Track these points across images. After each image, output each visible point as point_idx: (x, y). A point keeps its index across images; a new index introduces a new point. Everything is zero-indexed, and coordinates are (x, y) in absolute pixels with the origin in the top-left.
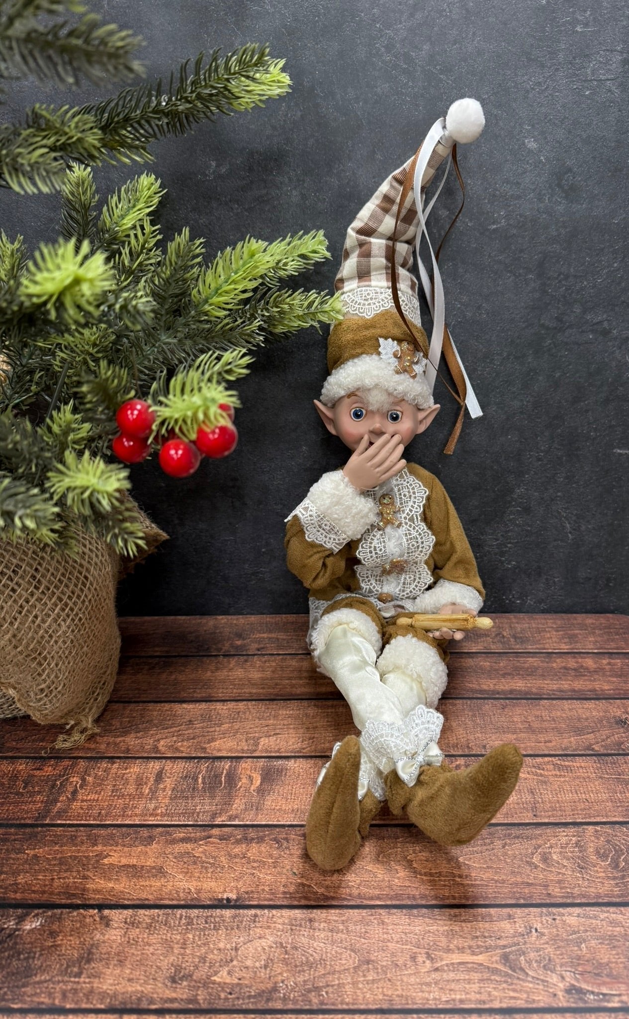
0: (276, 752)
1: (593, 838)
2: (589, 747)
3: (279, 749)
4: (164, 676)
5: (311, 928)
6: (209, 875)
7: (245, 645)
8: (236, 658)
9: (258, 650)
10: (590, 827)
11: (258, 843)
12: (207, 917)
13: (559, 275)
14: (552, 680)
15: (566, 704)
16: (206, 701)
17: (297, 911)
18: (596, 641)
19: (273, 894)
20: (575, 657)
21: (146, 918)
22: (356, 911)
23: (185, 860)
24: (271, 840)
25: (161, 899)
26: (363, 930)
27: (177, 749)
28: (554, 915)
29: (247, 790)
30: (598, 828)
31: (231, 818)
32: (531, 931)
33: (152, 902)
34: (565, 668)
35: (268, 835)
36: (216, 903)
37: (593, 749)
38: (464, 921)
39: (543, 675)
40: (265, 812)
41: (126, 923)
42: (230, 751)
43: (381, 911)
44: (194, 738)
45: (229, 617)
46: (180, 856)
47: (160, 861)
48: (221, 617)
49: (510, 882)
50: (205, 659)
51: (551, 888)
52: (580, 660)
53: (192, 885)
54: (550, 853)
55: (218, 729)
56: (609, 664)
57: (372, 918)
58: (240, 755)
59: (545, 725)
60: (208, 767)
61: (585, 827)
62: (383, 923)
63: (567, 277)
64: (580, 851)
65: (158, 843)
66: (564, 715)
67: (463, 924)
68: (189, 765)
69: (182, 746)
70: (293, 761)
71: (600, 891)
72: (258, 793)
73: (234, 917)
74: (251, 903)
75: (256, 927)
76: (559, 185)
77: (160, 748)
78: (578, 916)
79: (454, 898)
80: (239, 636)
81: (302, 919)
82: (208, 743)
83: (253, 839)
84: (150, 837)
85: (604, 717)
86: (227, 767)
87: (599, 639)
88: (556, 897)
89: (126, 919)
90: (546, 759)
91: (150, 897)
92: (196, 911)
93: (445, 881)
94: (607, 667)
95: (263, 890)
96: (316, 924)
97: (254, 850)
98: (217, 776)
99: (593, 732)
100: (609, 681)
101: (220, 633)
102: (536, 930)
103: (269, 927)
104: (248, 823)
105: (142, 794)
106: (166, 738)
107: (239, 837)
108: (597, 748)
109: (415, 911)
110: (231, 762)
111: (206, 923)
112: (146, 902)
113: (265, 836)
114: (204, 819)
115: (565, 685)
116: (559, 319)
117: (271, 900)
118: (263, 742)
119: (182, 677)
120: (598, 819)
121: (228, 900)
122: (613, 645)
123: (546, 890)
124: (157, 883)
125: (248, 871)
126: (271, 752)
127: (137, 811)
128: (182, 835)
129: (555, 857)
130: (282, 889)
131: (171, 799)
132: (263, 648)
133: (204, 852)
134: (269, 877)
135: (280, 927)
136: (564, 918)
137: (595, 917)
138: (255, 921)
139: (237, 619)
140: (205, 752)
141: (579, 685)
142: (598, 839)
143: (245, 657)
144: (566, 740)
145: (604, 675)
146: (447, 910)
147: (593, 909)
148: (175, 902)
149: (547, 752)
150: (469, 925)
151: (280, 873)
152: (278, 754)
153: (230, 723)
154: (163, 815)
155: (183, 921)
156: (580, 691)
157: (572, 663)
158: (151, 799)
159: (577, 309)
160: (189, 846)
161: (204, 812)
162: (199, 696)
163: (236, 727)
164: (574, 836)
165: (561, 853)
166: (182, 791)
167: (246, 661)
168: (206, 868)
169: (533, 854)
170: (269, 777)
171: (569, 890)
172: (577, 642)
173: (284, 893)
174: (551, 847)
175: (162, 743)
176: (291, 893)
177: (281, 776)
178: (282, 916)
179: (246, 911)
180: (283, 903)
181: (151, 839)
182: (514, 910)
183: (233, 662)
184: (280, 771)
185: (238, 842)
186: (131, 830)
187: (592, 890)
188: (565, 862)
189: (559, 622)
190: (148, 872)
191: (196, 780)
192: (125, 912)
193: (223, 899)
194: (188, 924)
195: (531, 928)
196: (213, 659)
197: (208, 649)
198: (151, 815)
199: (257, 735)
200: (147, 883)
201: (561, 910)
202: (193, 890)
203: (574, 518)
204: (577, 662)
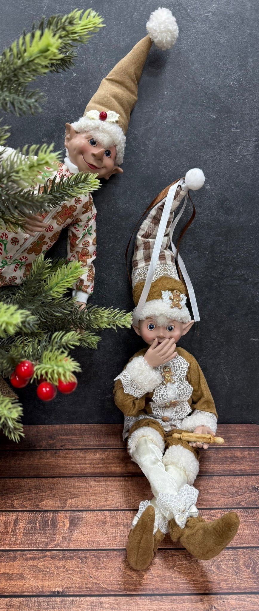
0: (76, 507)
1: (242, 556)
2: (239, 504)
3: (78, 506)
4: (13, 462)
5: (101, 607)
6: (47, 578)
7: (53, 444)
8: (50, 451)
9: (62, 446)
10: (241, 550)
11: (71, 560)
12: (48, 602)
13: (221, 252)
14: (219, 464)
15: (227, 479)
16: (37, 477)
17: (93, 598)
18: (242, 441)
19: (81, 588)
20: (231, 451)
21: (17, 603)
22: (124, 597)
23: (34, 570)
24: (77, 558)
25: (24, 592)
26: (128, 608)
27: (24, 506)
28: (224, 599)
29: (63, 530)
30: (245, 550)
31: (56, 545)
32: (212, 608)
33: (19, 594)
34: (226, 457)
35: (76, 555)
36: (52, 594)
37: (241, 505)
38: (178, 603)
39: (214, 462)
40: (73, 542)
41: (7, 605)
42: (52, 507)
43: (136, 598)
44: (32, 500)
45: (45, 426)
46: (31, 568)
47: (21, 571)
48: (40, 426)
49: (201, 581)
50: (34, 452)
51: (221, 584)
52: (233, 452)
53: (39, 584)
54: (220, 564)
55: (44, 494)
56: (249, 454)
57: (132, 601)
58: (57, 509)
59: (216, 491)
60: (41, 516)
61: (238, 550)
62: (138, 604)
63: (225, 253)
64: (236, 564)
65: (19, 560)
66: (226, 485)
67: (178, 605)
68: (31, 515)
69: (26, 504)
70: (85, 513)
71: (247, 586)
72: (68, 531)
73: (62, 601)
74: (70, 594)
75: (73, 607)
76: (222, 207)
77: (15, 505)
78: (236, 599)
79: (173, 590)
80: (51, 438)
81: (96, 602)
82: (40, 502)
83: (68, 558)
84: (15, 557)
85: (246, 486)
86: (51, 516)
87: (243, 439)
88: (224, 589)
89: (7, 603)
90: (217, 511)
91: (18, 591)
92: (42, 598)
93: (168, 580)
94: (248, 456)
95: (76, 586)
96: (104, 605)
97: (69, 564)
98: (47, 521)
99: (241, 495)
100: (249, 465)
101: (40, 436)
102: (215, 607)
103: (80, 607)
104: (65, 548)
105: (8, 532)
106: (18, 499)
107: (60, 556)
108: (243, 504)
109: (153, 598)
110: (53, 513)
111: (48, 605)
112: (16, 594)
113: (74, 556)
114: (41, 547)
115: (226, 467)
116: (221, 274)
117: (80, 592)
118: (69, 501)
119: (22, 463)
120: (244, 545)
121: (58, 592)
122: (250, 443)
123: (219, 585)
124: (21, 583)
125: (67, 576)
126: (73, 507)
127: (7, 542)
128: (31, 556)
129: (223, 567)
130: (85, 586)
131: (23, 535)
132: (64, 445)
133: (43, 565)
134: (78, 579)
135: (85, 606)
136: (229, 601)
137: (244, 600)
138: (72, 604)
139: (49, 427)
140: (39, 508)
141: (234, 467)
142: (245, 556)
143: (55, 451)
144: (227, 500)
145: (246, 461)
146: (170, 597)
147: (243, 596)
148: (31, 594)
149: (217, 507)
150: (181, 605)
151: (83, 577)
152: (77, 509)
153: (50, 490)
154: (20, 544)
155: (36, 604)
156: (234, 470)
157: (229, 454)
158: (13, 535)
159: (231, 268)
160: (35, 562)
161: (41, 542)
162: (33, 474)
163: (54, 493)
164: (232, 555)
165: (226, 564)
166: (29, 531)
167: (56, 453)
168: (45, 574)
169: (212, 565)
170: (74, 522)
171: (231, 585)
172: (231, 441)
173: (86, 588)
174: (221, 561)
175: (16, 502)
176: (90, 588)
177: (80, 521)
178: (86, 601)
179: (67, 598)
180: (86, 594)
181: (15, 559)
182: (203, 596)
183: (49, 454)
184: (79, 519)
185: (60, 559)
186: (4, 553)
187: (242, 585)
188: (228, 570)
189: (222, 429)
190: (16, 577)
191: (36, 524)
192: (6, 599)
193: (55, 592)
194: (39, 606)
195: (212, 606)
196: (38, 452)
197: (35, 445)
198: (14, 544)
199: (65, 497)
200: (16, 583)
201: (227, 596)
202: (39, 587)
203: (230, 374)
204: (232, 454)
